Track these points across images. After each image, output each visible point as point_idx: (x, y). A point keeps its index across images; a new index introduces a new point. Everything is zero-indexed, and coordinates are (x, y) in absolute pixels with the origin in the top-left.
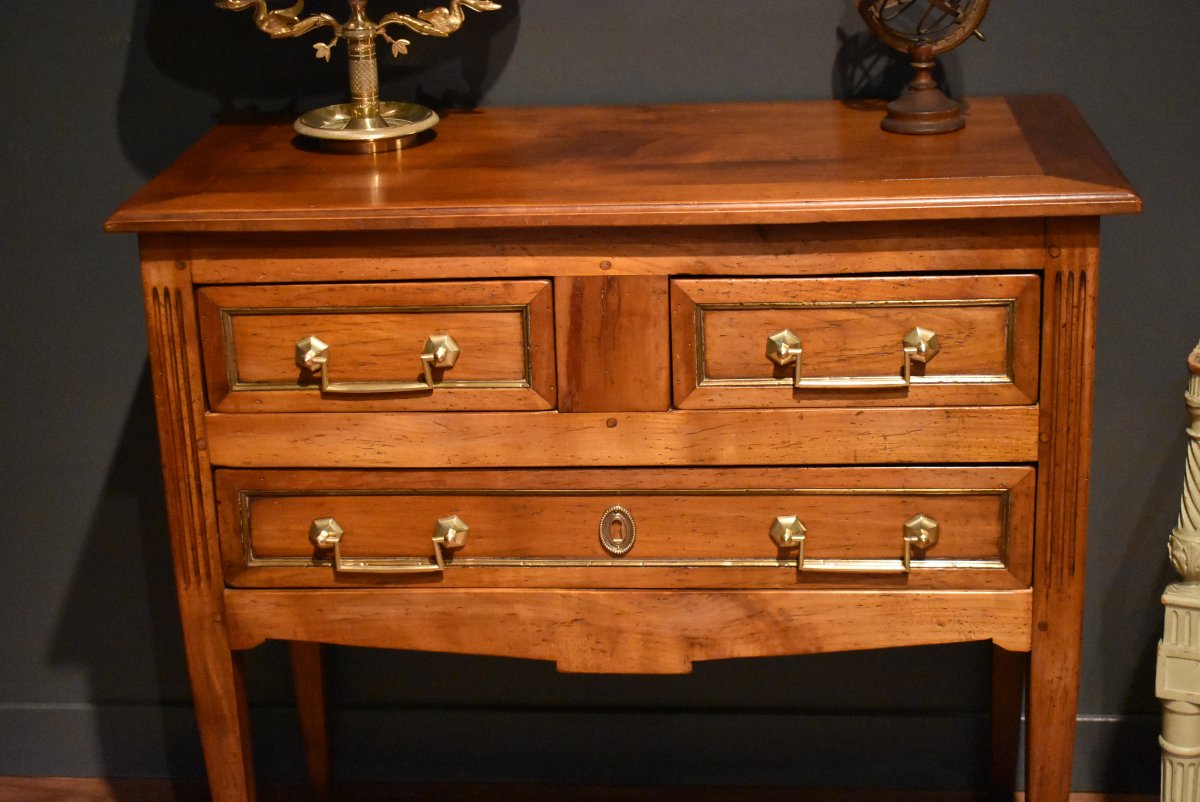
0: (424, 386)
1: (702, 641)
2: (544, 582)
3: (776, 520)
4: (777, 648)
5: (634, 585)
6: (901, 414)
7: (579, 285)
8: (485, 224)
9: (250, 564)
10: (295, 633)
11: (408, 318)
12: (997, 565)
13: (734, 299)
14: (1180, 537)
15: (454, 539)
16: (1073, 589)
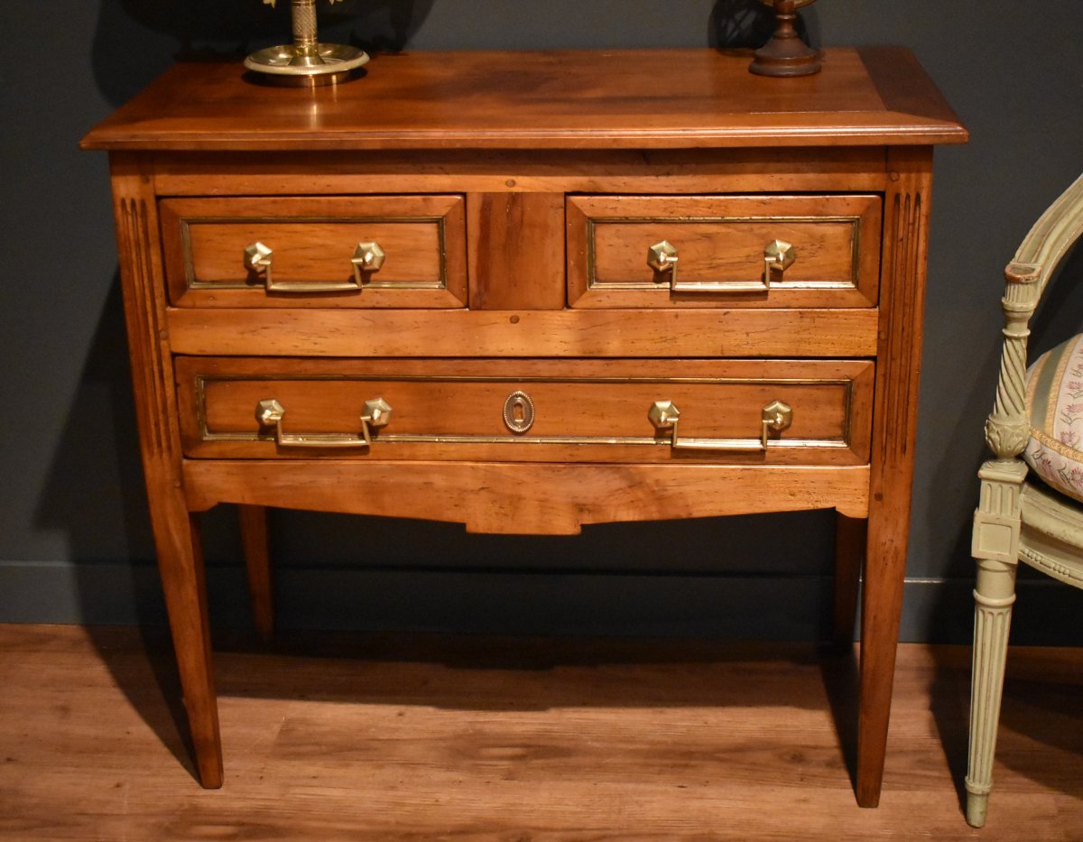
0: (354, 286)
1: (590, 507)
2: (455, 455)
3: (654, 406)
4: (654, 514)
5: (532, 459)
6: (763, 315)
7: (488, 201)
8: (407, 146)
9: (205, 439)
10: (243, 498)
11: (341, 227)
12: (841, 444)
13: (621, 213)
14: (995, 421)
15: (379, 418)
16: (904, 464)
